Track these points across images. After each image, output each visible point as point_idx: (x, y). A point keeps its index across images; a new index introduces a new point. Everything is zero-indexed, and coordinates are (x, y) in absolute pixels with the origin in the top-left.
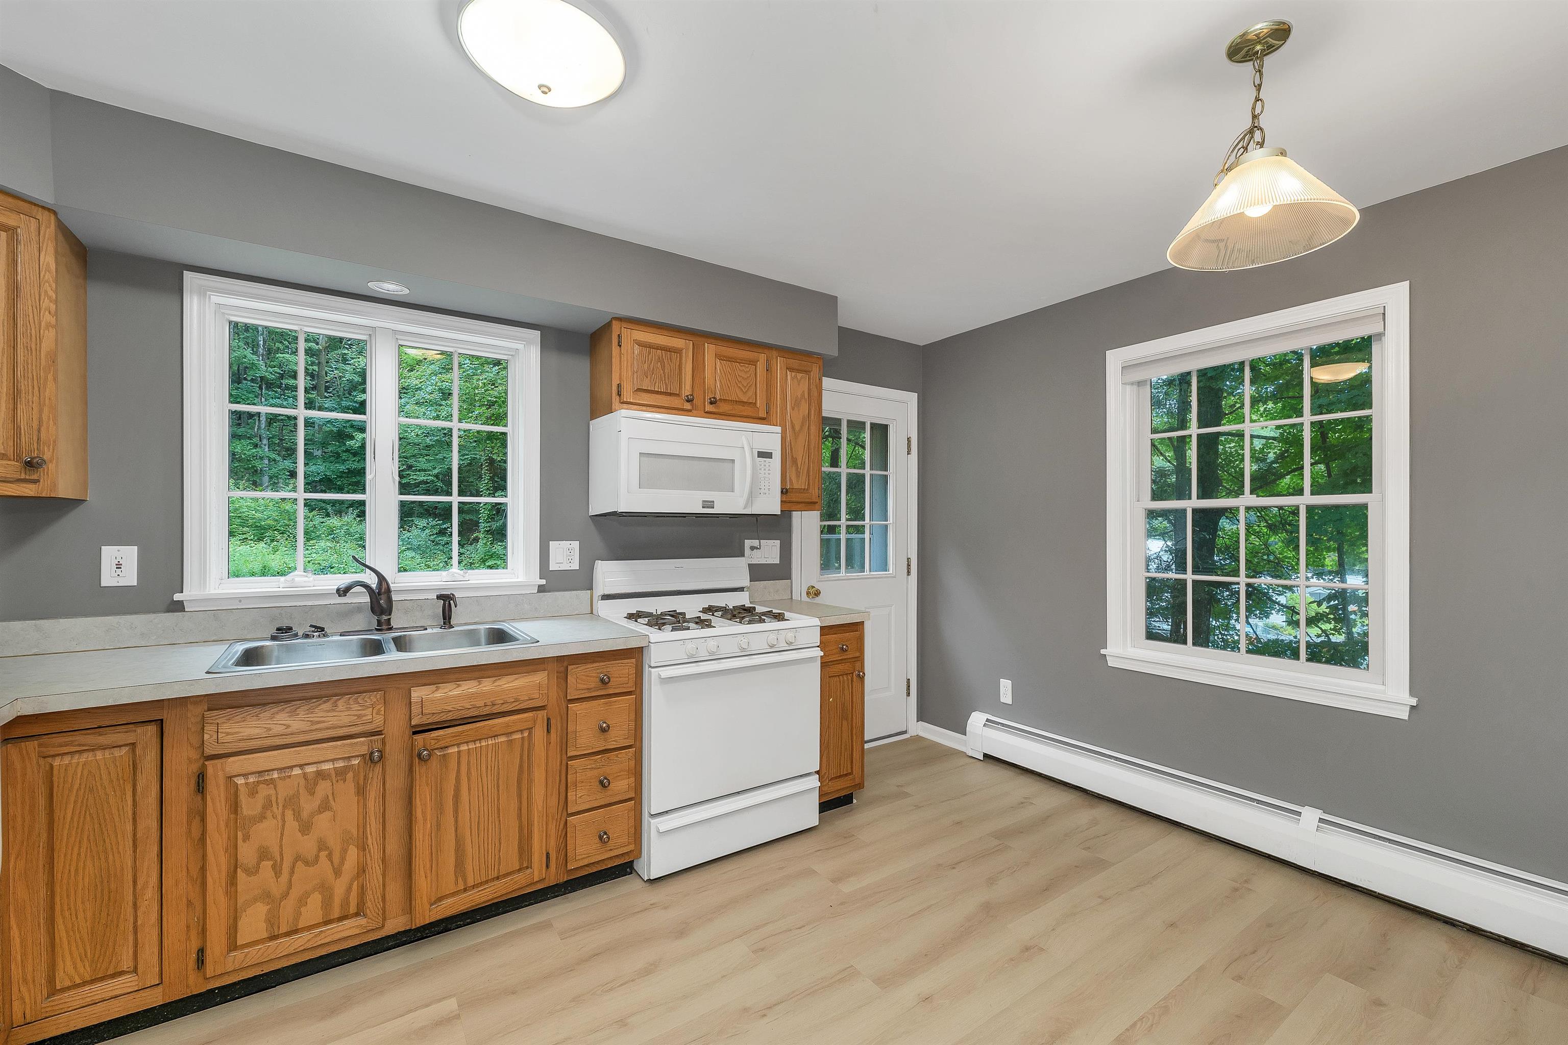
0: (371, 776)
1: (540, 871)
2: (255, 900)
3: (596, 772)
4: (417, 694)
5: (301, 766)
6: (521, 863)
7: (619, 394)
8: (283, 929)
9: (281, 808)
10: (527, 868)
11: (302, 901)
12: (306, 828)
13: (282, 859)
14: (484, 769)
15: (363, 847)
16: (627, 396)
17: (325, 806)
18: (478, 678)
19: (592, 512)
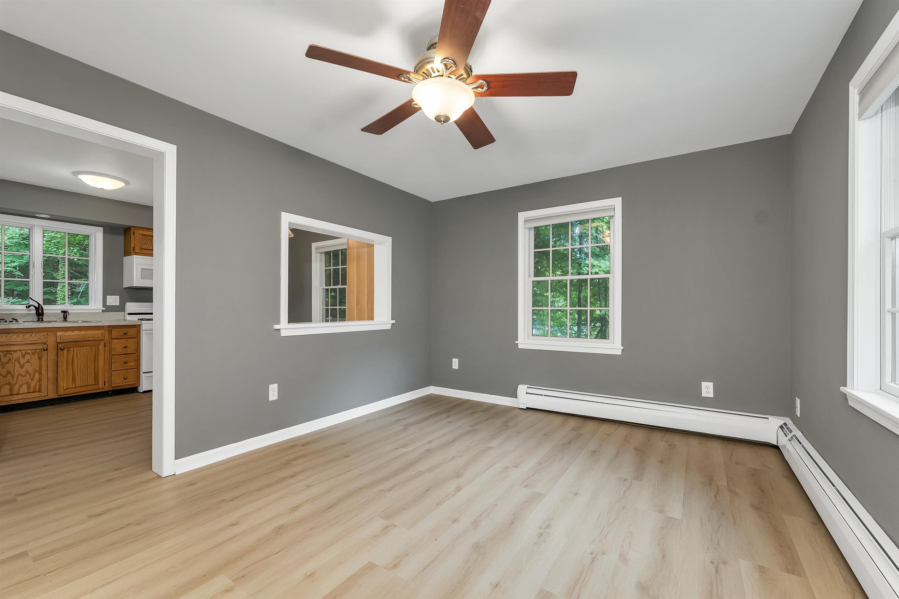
0: (43, 354)
1: (102, 385)
2: (6, 384)
3: (123, 360)
4: (58, 334)
5: (20, 351)
6: (95, 383)
7: (134, 250)
8: (15, 393)
9: (14, 361)
10: (97, 384)
11: (21, 386)
12: (22, 367)
13: (14, 375)
14: (82, 355)
15: (40, 373)
16: (137, 250)
17: (28, 361)
18: (80, 331)
19: (124, 286)
